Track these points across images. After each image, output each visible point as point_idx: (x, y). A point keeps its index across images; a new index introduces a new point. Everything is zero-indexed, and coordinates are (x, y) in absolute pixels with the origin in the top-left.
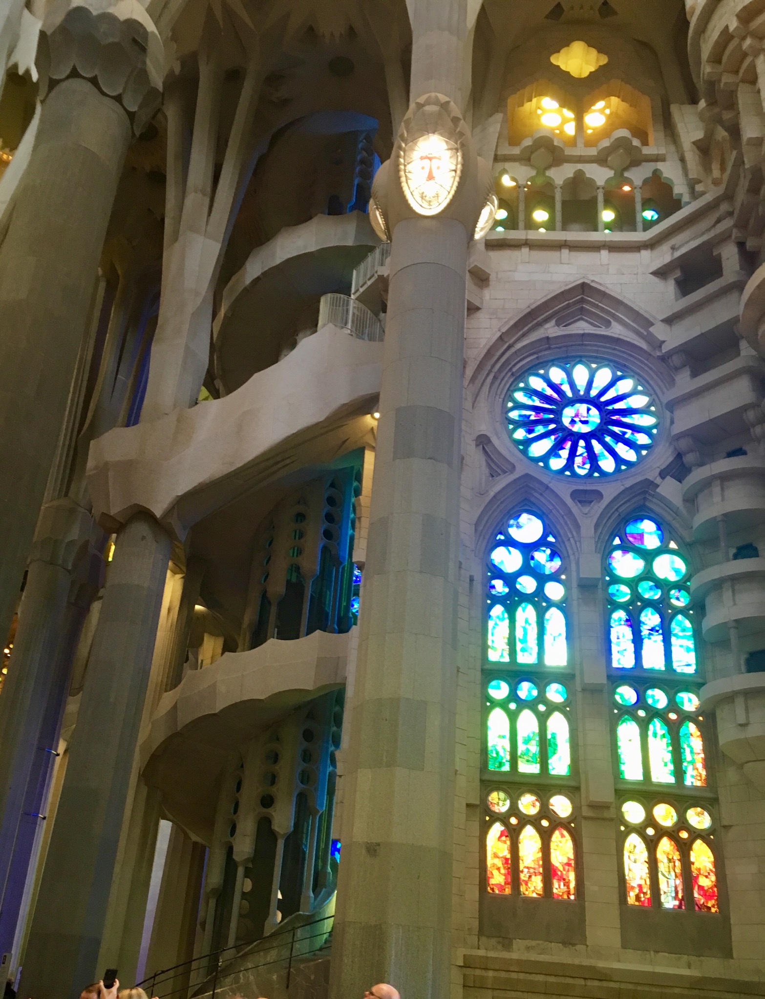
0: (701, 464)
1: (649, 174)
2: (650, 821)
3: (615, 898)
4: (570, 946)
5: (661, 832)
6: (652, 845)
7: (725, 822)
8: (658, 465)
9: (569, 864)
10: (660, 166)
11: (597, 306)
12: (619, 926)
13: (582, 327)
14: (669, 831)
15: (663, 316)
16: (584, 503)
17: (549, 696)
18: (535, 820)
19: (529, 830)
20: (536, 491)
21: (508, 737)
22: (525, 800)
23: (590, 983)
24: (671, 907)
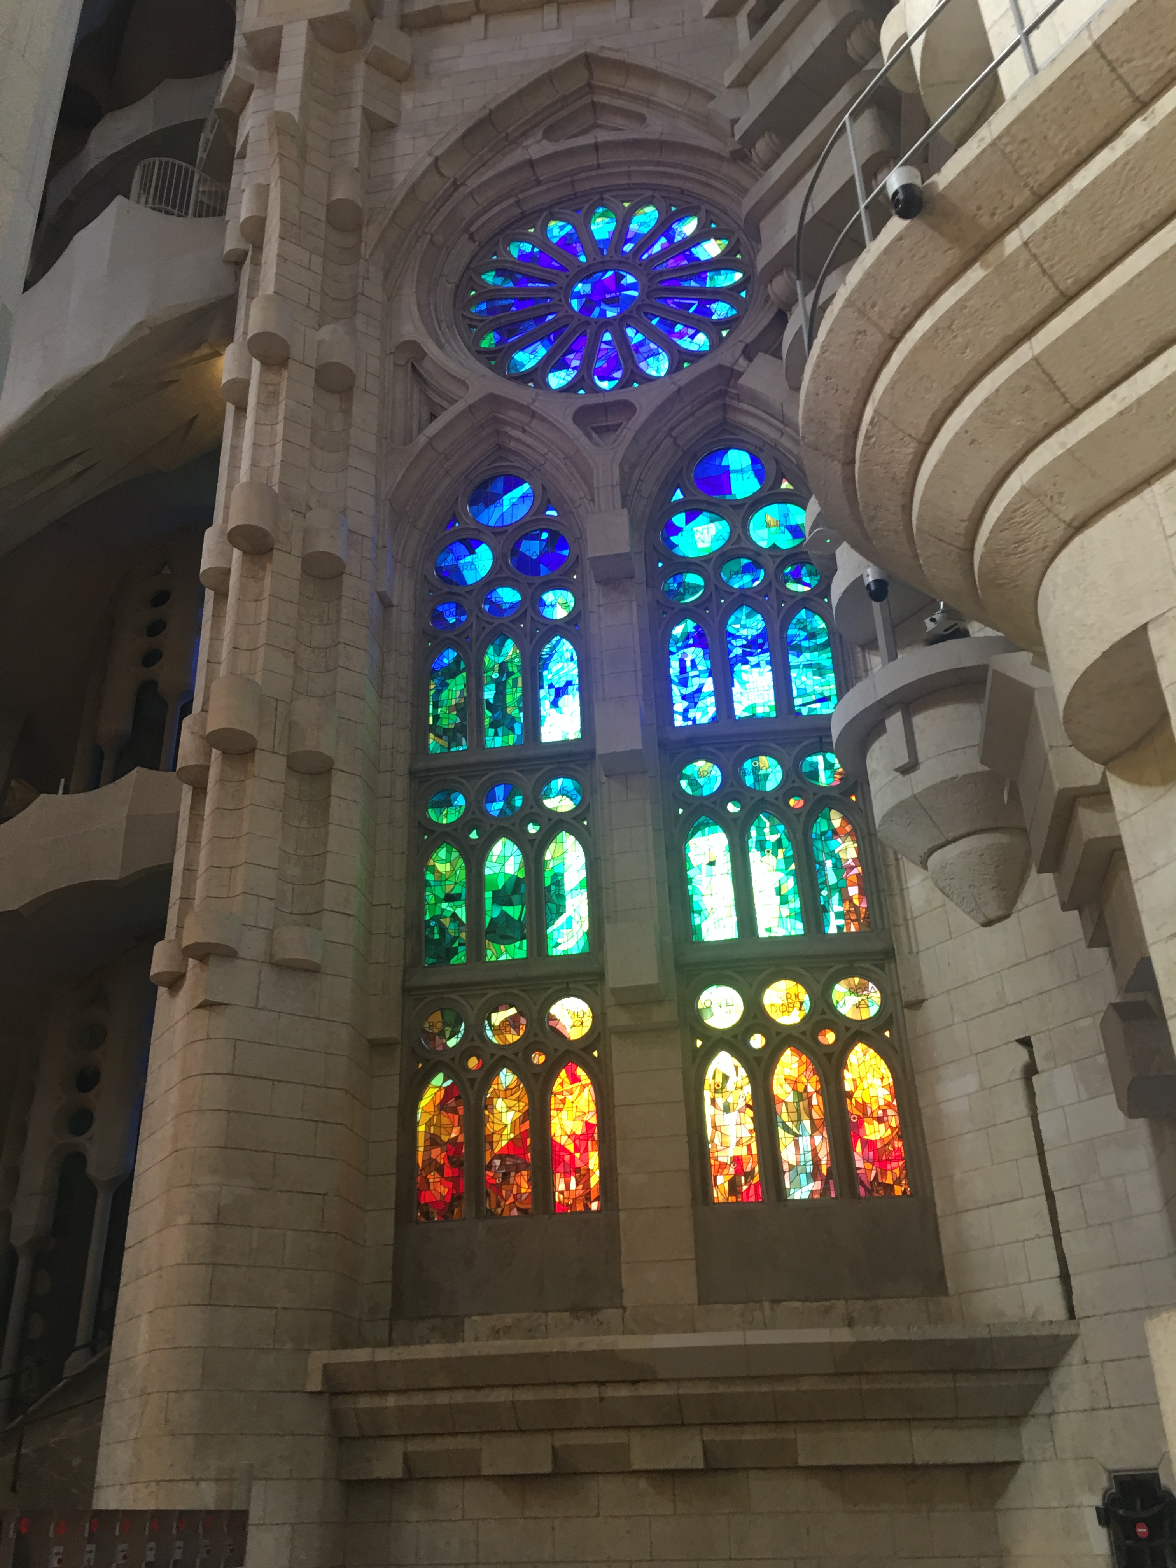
2: (755, 1019)
3: (684, 1195)
4: (587, 1314)
5: (781, 1039)
6: (760, 1069)
7: (910, 996)
9: (586, 1136)
11: (618, 93)
12: (692, 1255)
14: (795, 1033)
15: (729, 76)
16: (602, 431)
17: (549, 803)
18: (516, 1054)
19: (506, 1078)
20: (513, 426)
21: (463, 897)
22: (497, 1018)
23: (610, 1392)
24: (806, 1196)
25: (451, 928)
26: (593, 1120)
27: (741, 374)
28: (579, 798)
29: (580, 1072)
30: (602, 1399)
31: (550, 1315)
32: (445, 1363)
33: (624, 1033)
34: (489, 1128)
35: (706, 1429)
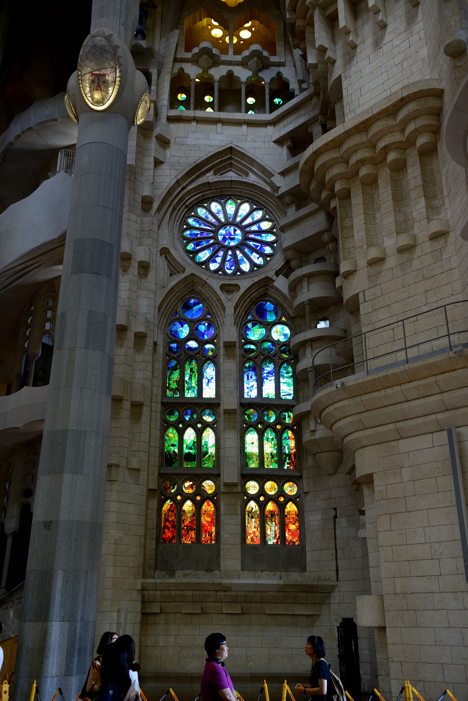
0: (300, 267)
1: (274, 75)
2: (262, 492)
3: (239, 541)
4: (210, 572)
5: (269, 498)
6: (262, 506)
7: (306, 490)
8: (275, 267)
9: (211, 522)
10: (282, 69)
11: (240, 163)
12: (240, 558)
13: (231, 176)
14: (273, 497)
16: (229, 293)
17: (205, 418)
18: (192, 497)
19: (189, 503)
20: (199, 285)
21: (177, 445)
22: (187, 484)
24: (272, 543)
25: (173, 455)
26: (214, 518)
27: (274, 281)
28: (214, 417)
29: (210, 503)
30: (216, 595)
31: (200, 571)
33: (224, 493)
34: (183, 518)
35: (243, 604)
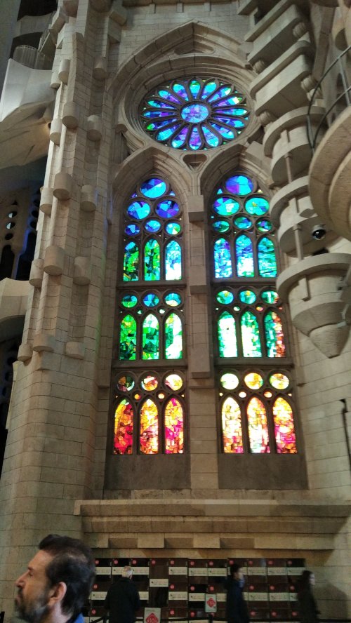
2: (242, 386)
3: (214, 449)
4: (178, 491)
5: (251, 394)
6: (243, 404)
7: (300, 382)
8: (247, 135)
9: (178, 426)
11: (203, 39)
14: (257, 393)
15: (247, 37)
16: (194, 165)
17: (168, 303)
18: (154, 395)
19: (149, 403)
20: (160, 160)
21: (135, 335)
22: (147, 380)
23: (187, 519)
24: (258, 452)
25: (130, 346)
26: (181, 420)
27: (246, 148)
28: (180, 302)
29: (177, 402)
30: (184, 522)
31: (164, 490)
32: (127, 507)
33: (194, 389)
34: (142, 421)
35: (221, 534)
